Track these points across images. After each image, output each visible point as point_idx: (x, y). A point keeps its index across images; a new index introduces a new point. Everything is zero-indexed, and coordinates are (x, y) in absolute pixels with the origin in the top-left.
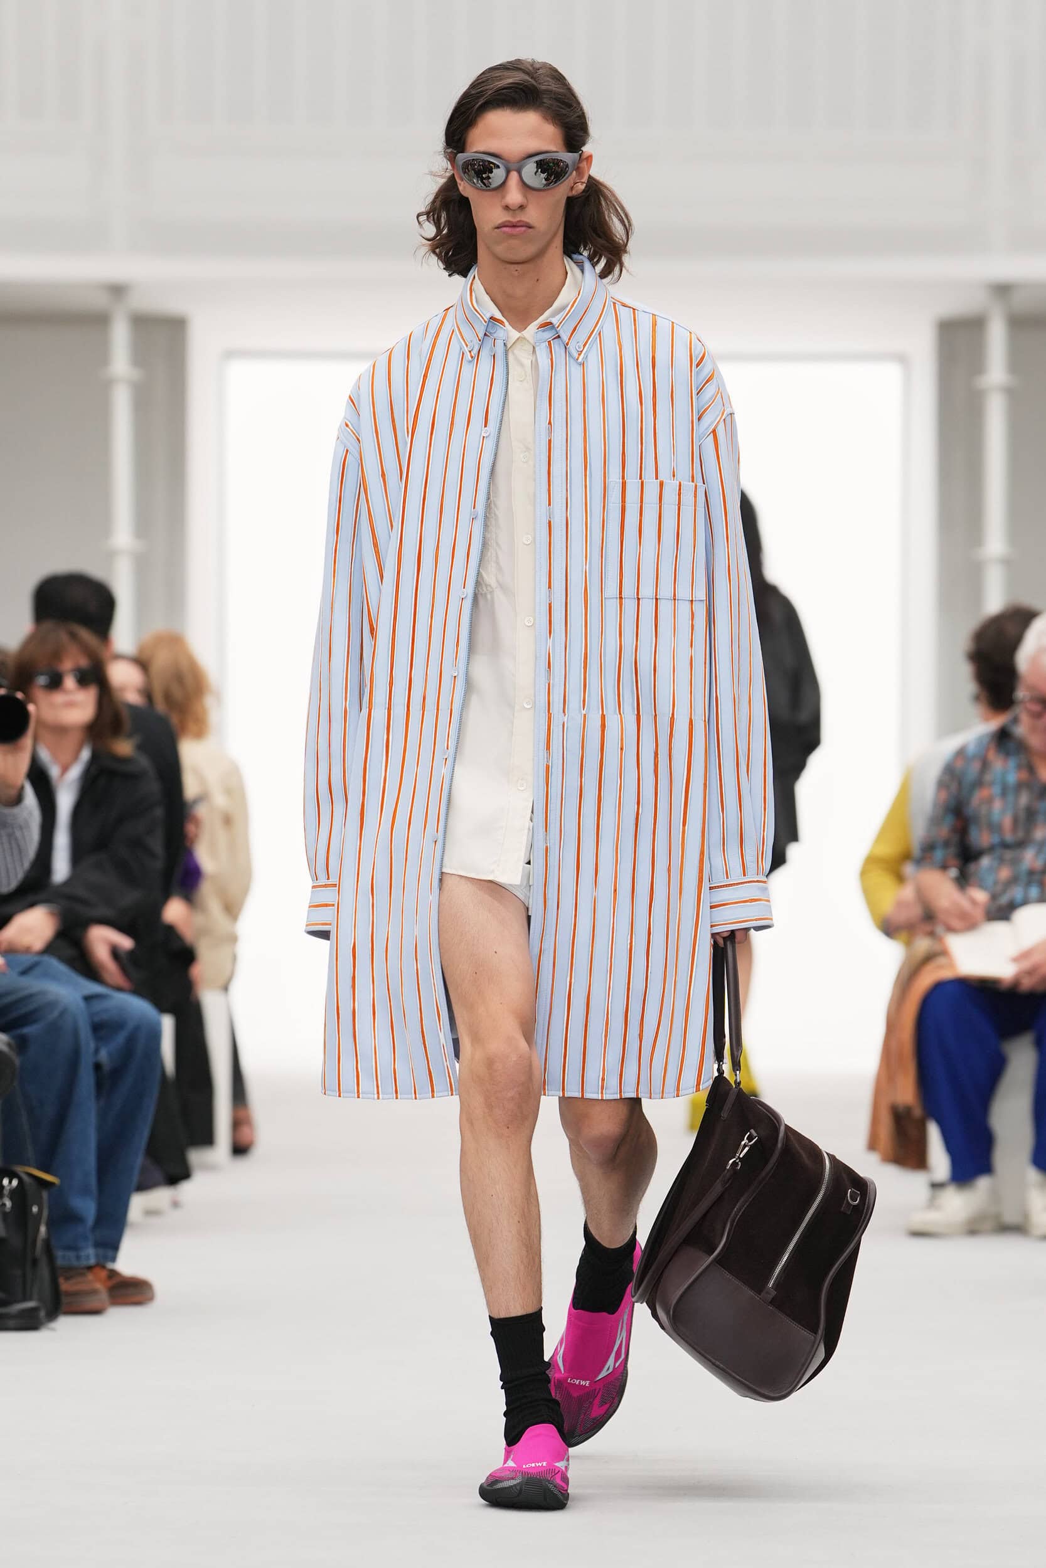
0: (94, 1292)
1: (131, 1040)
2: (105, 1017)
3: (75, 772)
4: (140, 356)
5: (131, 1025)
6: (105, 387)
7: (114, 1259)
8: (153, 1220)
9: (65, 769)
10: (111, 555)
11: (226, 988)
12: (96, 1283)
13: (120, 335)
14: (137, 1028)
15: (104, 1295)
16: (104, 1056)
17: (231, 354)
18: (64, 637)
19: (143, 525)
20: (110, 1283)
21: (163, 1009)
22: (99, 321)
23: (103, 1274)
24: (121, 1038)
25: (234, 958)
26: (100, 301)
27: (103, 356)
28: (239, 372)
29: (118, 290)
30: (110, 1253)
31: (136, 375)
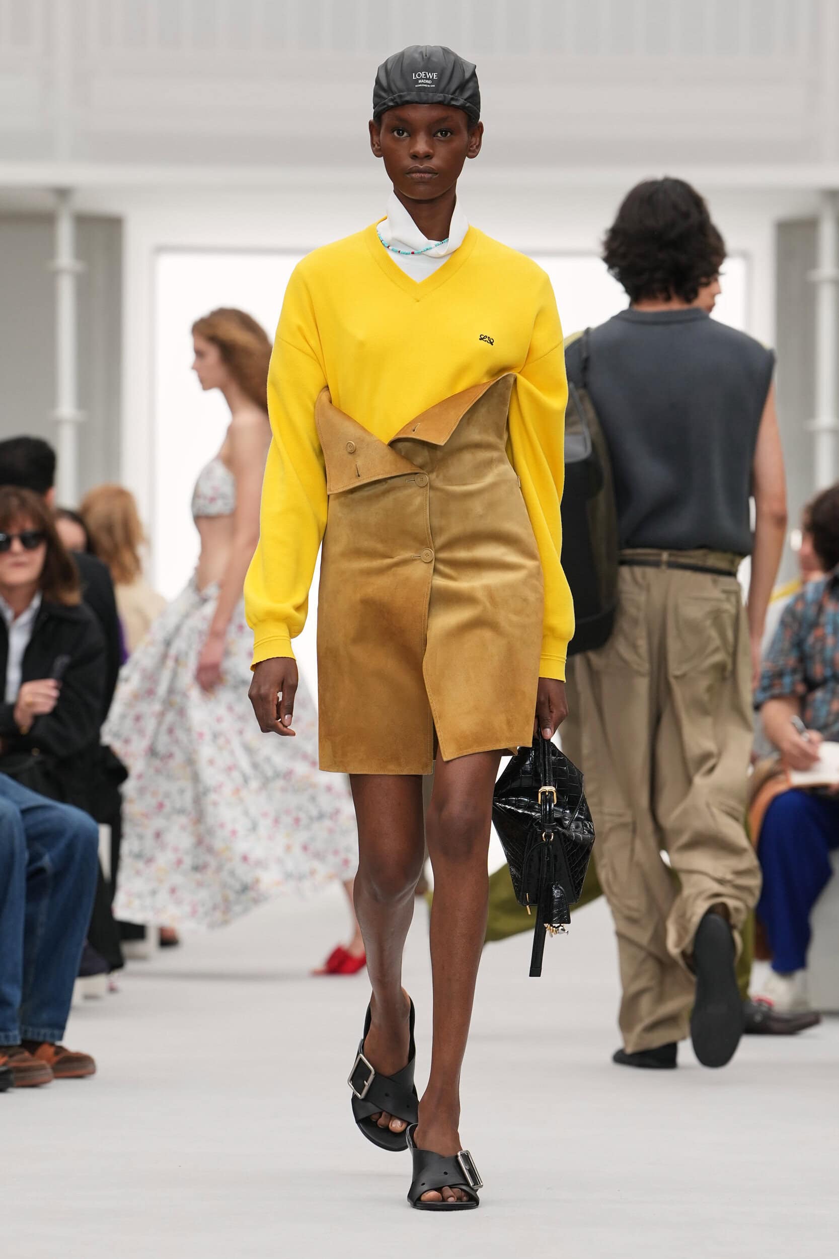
0: (42, 1068)
1: (70, 847)
2: (48, 826)
3: (26, 618)
4: (82, 251)
5: (70, 833)
6: (52, 277)
7: (61, 1038)
8: (91, 1003)
9: (17, 615)
10: (57, 423)
13: (65, 232)
14: (76, 835)
15: (49, 1071)
16: (45, 861)
17: (160, 249)
18: (15, 503)
19: (83, 399)
20: (56, 1059)
21: (100, 821)
22: (47, 220)
24: (61, 845)
26: (49, 202)
27: (50, 251)
28: (168, 264)
29: (63, 193)
30: (56, 1032)
31: (79, 266)
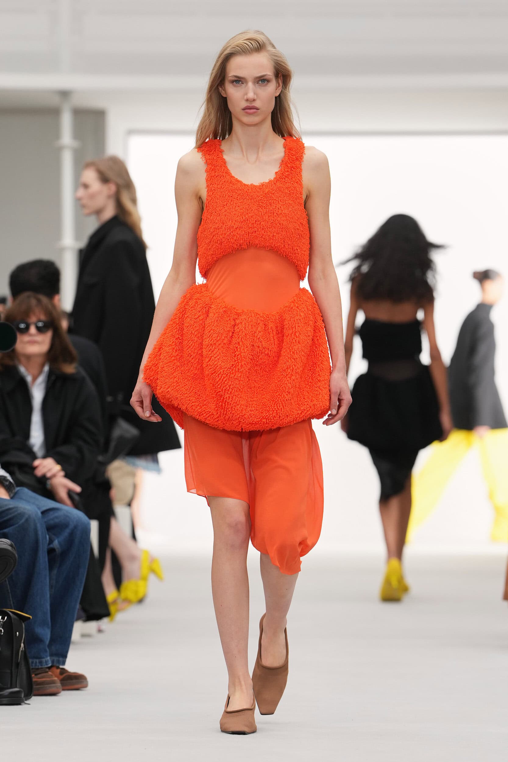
0: (53, 682)
1: (72, 534)
2: (57, 521)
3: (41, 379)
5: (71, 526)
6: (58, 151)
7: (64, 663)
8: (86, 640)
9: (35, 379)
10: (62, 250)
11: (129, 505)
12: (54, 676)
13: (66, 121)
14: (76, 527)
15: (59, 684)
16: (56, 544)
17: (131, 132)
18: (33, 302)
20: (62, 677)
21: (91, 517)
22: (55, 112)
23: (58, 671)
24: (66, 533)
25: (135, 487)
26: (55, 100)
27: (57, 134)
28: (135, 141)
29: (65, 94)
30: (61, 659)
31: (75, 144)
